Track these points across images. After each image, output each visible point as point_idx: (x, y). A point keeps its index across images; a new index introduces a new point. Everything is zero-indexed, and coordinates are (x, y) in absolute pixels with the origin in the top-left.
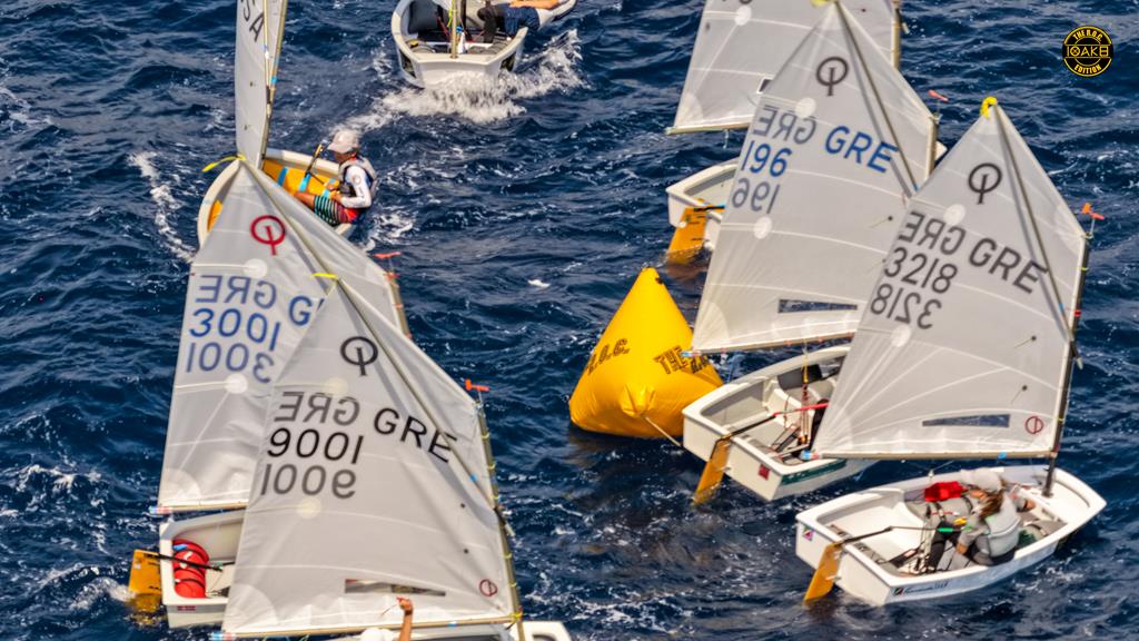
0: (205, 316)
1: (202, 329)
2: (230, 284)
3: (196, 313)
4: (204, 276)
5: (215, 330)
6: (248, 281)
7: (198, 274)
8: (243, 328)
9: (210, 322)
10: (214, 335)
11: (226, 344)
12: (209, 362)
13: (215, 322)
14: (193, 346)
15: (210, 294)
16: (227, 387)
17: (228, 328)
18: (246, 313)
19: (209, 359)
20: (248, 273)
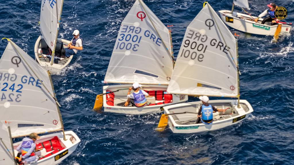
0: (122, 36)
1: (121, 39)
2: (130, 28)
3: (121, 35)
4: (124, 26)
5: (124, 39)
6: (134, 27)
7: (123, 25)
8: (131, 39)
9: (124, 37)
10: (124, 41)
11: (126, 43)
12: (122, 47)
13: (125, 37)
14: (119, 43)
15: (125, 30)
16: (125, 54)
17: (128, 39)
18: (133, 35)
19: (122, 46)
20: (134, 26)
